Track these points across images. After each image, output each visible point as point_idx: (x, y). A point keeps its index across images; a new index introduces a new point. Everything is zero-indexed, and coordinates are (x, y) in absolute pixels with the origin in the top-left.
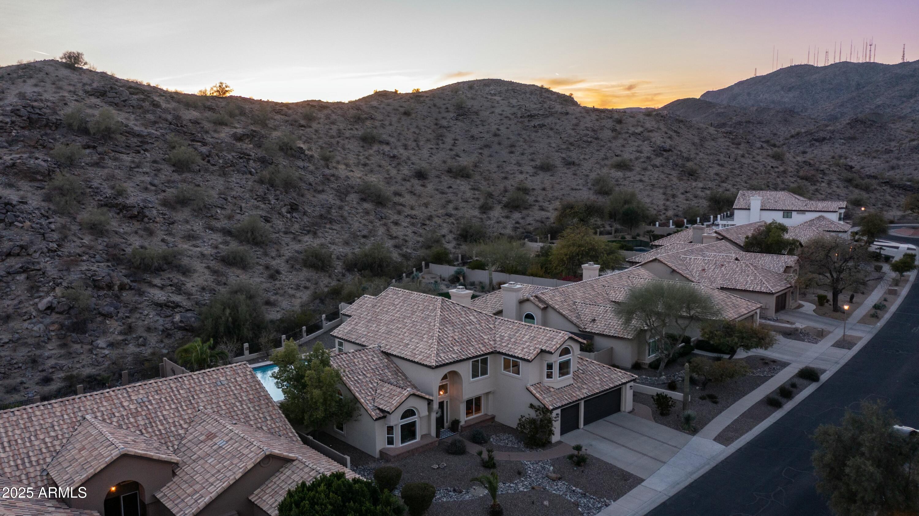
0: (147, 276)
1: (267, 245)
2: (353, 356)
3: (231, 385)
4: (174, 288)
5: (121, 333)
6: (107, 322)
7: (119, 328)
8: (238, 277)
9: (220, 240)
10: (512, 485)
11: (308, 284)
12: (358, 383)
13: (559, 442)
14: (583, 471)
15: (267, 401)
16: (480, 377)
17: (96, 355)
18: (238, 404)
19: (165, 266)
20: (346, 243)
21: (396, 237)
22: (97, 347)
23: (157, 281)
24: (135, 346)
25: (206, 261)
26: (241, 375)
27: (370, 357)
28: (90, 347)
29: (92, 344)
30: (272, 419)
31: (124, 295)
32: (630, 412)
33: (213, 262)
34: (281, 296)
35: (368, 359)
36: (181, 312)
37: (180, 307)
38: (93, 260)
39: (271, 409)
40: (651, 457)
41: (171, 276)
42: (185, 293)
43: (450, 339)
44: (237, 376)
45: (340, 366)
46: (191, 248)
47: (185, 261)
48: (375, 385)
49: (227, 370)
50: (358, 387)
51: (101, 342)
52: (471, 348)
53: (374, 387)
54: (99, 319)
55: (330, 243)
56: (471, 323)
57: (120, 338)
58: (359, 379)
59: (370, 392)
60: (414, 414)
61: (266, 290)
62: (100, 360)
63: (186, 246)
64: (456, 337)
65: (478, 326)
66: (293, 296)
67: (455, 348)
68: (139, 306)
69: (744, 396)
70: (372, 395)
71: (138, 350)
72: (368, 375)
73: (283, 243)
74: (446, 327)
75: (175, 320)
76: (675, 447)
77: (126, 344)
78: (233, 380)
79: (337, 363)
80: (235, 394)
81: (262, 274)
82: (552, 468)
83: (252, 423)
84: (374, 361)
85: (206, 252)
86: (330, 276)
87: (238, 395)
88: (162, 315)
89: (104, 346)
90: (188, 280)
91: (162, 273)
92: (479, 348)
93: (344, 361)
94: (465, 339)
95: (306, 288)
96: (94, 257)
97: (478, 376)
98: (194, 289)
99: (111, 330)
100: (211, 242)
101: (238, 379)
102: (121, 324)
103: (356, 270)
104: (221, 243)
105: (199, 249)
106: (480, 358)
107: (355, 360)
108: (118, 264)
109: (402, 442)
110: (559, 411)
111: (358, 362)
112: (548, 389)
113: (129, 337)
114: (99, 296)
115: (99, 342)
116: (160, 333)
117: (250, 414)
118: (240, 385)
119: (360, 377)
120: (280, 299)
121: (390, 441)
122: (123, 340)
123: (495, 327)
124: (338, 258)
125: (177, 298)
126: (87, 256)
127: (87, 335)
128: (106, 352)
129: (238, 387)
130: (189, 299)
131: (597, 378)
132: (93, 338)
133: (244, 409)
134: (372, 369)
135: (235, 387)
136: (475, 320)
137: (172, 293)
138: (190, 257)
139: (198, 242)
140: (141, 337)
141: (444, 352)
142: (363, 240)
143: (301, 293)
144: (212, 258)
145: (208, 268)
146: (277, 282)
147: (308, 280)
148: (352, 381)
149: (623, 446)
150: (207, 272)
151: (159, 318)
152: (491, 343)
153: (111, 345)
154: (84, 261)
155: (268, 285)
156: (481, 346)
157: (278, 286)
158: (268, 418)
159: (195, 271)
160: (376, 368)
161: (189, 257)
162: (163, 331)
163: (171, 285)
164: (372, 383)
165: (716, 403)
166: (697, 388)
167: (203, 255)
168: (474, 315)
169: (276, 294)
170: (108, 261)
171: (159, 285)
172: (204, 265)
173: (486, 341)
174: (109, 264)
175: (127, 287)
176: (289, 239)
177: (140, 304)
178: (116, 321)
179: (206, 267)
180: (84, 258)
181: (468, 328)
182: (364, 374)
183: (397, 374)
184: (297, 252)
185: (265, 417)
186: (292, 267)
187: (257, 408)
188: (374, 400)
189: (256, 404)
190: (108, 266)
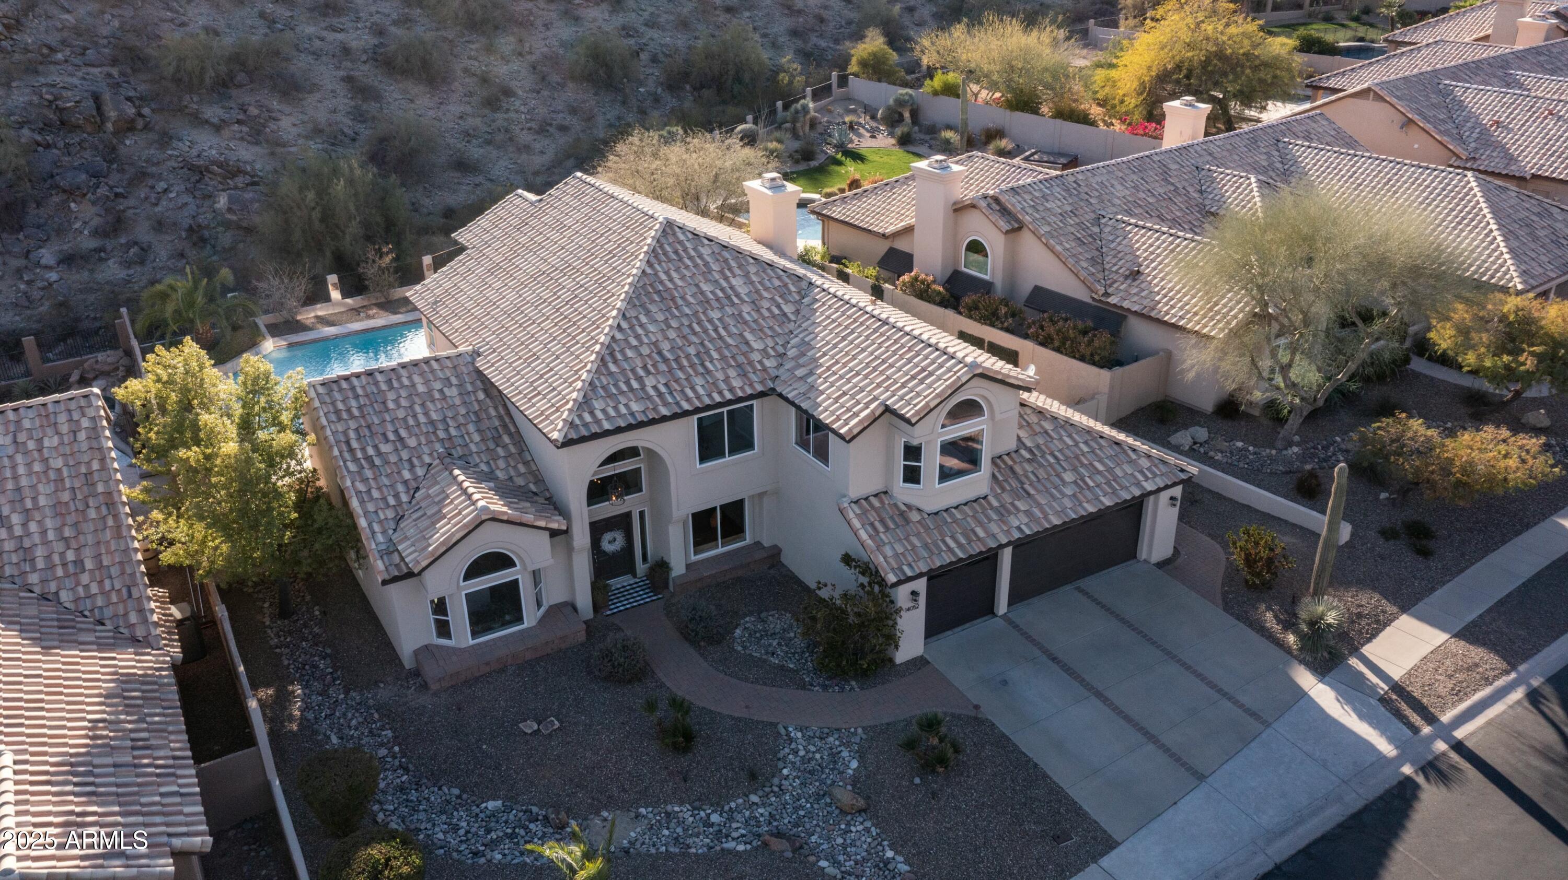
0: (191, 102)
1: (496, 28)
2: (389, 382)
3: (19, 458)
4: (245, 129)
5: (95, 233)
6: (73, 205)
7: (96, 221)
8: (412, 101)
9: (395, 16)
10: (715, 818)
11: (569, 120)
12: (372, 465)
13: (919, 663)
14: (934, 795)
15: (104, 510)
16: (727, 458)
17: (29, 283)
18: (16, 519)
19: (241, 77)
20: (684, 24)
21: (799, 12)
22: (38, 264)
23: (212, 112)
24: (121, 263)
25: (349, 64)
26: (64, 429)
27: (438, 385)
28: (21, 262)
29: (27, 257)
30: (100, 566)
31: (128, 142)
32: (1161, 565)
33: (366, 68)
34: (499, 148)
35: (430, 391)
36: (236, 188)
37: (245, 173)
38: (77, 61)
39: (108, 534)
40: (1167, 750)
41: (247, 99)
42: (267, 141)
43: (645, 351)
44: (50, 431)
45: (337, 412)
46: (325, 33)
47: (300, 64)
48: (420, 472)
49: (31, 413)
50: (365, 480)
51: (47, 256)
52: (699, 381)
53: (416, 479)
54: (56, 199)
55: (646, 25)
56: (728, 298)
57: (93, 244)
58: (379, 454)
59: (397, 496)
60: (511, 564)
61: (468, 135)
62: (36, 294)
63: (310, 30)
64: (665, 346)
65: (746, 308)
66: (527, 148)
67: (649, 382)
68: (153, 169)
69: (1518, 533)
70: (400, 503)
71: (122, 274)
72: (412, 442)
73: (539, 22)
74: (648, 313)
75: (217, 206)
76: (1254, 714)
77: (101, 260)
78: (31, 445)
79: (333, 403)
80: (18, 489)
81: (471, 94)
82: (854, 764)
83: (34, 578)
84: (444, 398)
85: (354, 44)
86: (624, 103)
87: (27, 492)
88: (197, 194)
89: (52, 262)
90: (288, 109)
91: (234, 92)
92: (727, 380)
93: (357, 397)
94: (692, 350)
95: (563, 129)
96: (83, 54)
97: (722, 455)
98: (294, 131)
99: (77, 225)
100: (376, 18)
101: (46, 443)
102: (103, 213)
103: (688, 87)
104: (395, 23)
105: (340, 36)
106: (725, 410)
107: (391, 396)
108: (134, 71)
109: (474, 634)
110: (921, 585)
111: (396, 401)
112: (903, 514)
113: (109, 244)
114: (67, 145)
115: (43, 251)
116: (184, 234)
117: (40, 552)
118: (45, 461)
119: (384, 448)
120: (495, 153)
121: (443, 629)
122: (95, 250)
123: (797, 312)
124: (654, 60)
125: (245, 153)
126: (68, 52)
127: (21, 236)
128: (53, 276)
129: (37, 467)
130: (273, 154)
131: (1069, 477)
132: (32, 243)
133: (29, 535)
134: (432, 422)
135: (29, 465)
136: (743, 290)
137: (242, 139)
138: (317, 55)
139: (344, 21)
140: (136, 243)
141: (610, 396)
142: (723, 17)
143: (547, 142)
144: (364, 58)
145: (349, 80)
146: (499, 116)
147: (573, 111)
148: (355, 460)
149: (1099, 695)
150: (341, 88)
151: (190, 200)
152: (768, 363)
153: (68, 260)
154: (56, 63)
155: (478, 121)
156: (732, 373)
157: (500, 123)
158: (89, 565)
159: (314, 88)
160: (444, 420)
161: (314, 53)
162: (190, 229)
163: (239, 122)
164: (412, 467)
165: (1425, 553)
166: (1383, 496)
167: (346, 51)
168: (747, 275)
169: (489, 142)
170: (114, 62)
171: (215, 120)
172: (342, 73)
173: (756, 357)
174: (115, 72)
175: (140, 124)
176: (554, 15)
177: (155, 164)
178: (94, 203)
179: (343, 79)
180: (60, 56)
181: (715, 315)
182: (401, 439)
183: (497, 440)
184: (563, 44)
185: (79, 563)
186: (543, 79)
187: (67, 532)
188: (399, 519)
189: (70, 519)
190: (109, 75)
